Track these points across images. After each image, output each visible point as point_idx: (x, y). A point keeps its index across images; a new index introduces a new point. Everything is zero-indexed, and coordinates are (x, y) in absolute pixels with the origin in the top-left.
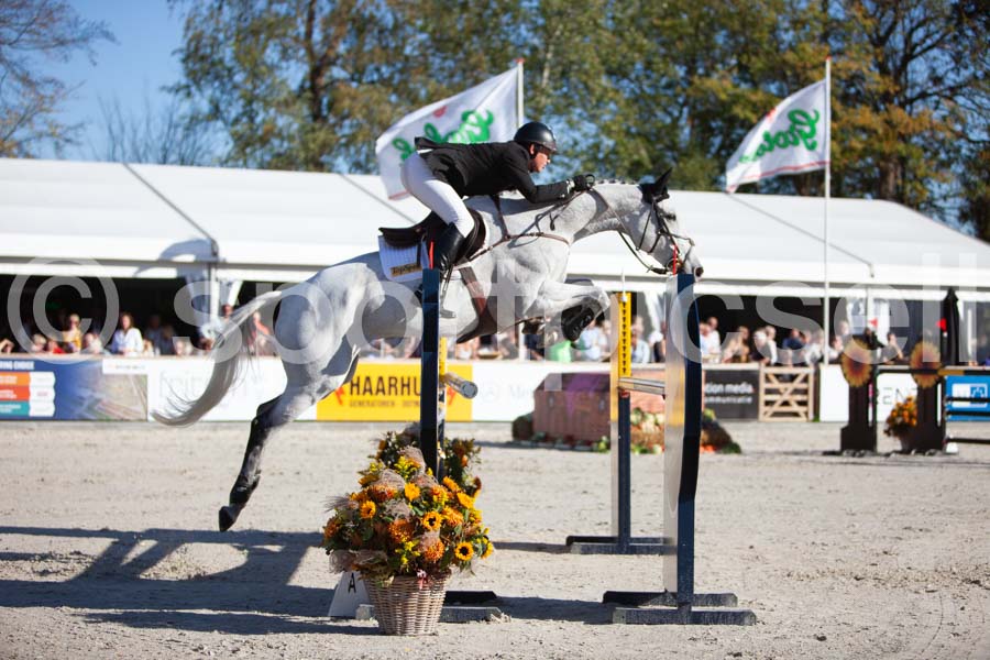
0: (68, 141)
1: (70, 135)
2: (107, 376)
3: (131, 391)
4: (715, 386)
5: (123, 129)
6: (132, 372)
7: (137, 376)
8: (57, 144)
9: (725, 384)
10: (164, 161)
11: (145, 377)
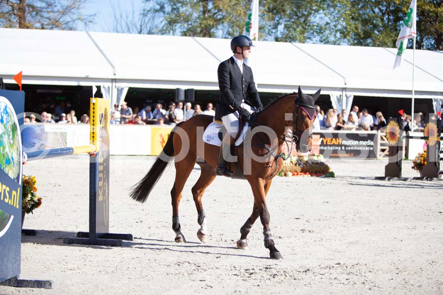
0: (91, 22)
1: (91, 19)
2: (46, 133)
3: (58, 140)
4: (354, 141)
5: (121, 16)
6: (59, 131)
7: (61, 133)
8: (85, 23)
9: (359, 141)
10: (140, 32)
11: (66, 133)
